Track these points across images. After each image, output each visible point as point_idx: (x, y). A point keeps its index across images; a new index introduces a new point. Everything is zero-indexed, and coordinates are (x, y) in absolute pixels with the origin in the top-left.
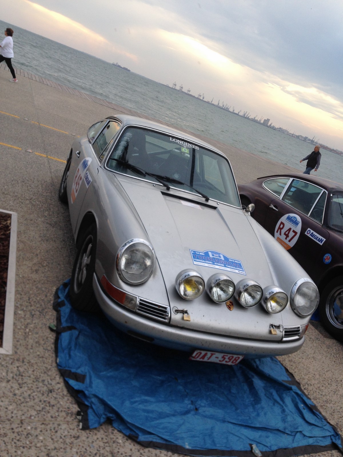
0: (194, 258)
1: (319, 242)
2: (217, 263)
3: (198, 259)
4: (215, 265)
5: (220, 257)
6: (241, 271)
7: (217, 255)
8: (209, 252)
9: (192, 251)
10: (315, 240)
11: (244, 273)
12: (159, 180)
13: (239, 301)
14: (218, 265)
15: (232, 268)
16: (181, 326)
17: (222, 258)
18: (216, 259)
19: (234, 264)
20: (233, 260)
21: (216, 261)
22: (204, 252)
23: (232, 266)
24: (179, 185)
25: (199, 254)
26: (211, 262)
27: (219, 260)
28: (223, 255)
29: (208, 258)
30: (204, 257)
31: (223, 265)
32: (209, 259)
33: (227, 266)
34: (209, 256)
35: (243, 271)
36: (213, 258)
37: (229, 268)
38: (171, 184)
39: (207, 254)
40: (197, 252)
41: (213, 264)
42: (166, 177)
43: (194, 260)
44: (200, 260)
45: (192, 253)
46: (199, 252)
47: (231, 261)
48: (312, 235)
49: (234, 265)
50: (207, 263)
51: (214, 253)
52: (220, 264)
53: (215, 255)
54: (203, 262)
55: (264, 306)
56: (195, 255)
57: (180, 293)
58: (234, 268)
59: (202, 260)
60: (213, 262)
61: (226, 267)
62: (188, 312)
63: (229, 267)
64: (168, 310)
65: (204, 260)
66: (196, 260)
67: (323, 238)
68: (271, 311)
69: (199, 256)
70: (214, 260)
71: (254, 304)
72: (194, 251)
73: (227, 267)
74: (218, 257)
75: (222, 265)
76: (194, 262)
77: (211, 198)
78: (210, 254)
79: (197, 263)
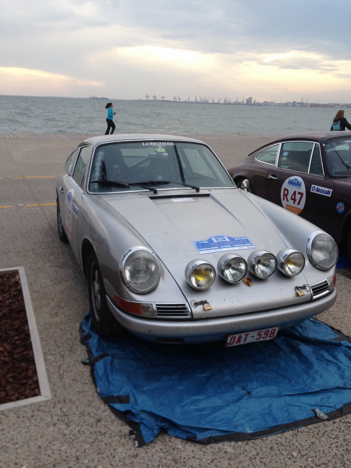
0: (198, 248)
1: (327, 194)
2: (223, 246)
3: (202, 248)
4: (222, 248)
5: (225, 239)
6: (250, 245)
7: (222, 239)
8: (212, 238)
9: (194, 242)
10: (322, 194)
11: (254, 247)
12: (144, 187)
13: (256, 275)
14: (224, 248)
15: (240, 246)
16: (205, 317)
17: (227, 240)
18: (221, 243)
19: (241, 241)
20: (239, 238)
21: (221, 245)
22: (207, 240)
23: (239, 244)
24: (166, 185)
25: (203, 243)
26: (216, 247)
27: (224, 243)
28: (227, 237)
29: (212, 244)
30: (209, 244)
31: (230, 246)
32: (214, 245)
33: (234, 245)
34: (213, 242)
35: (252, 245)
36: (218, 242)
37: (236, 247)
38: (158, 186)
39: (210, 241)
40: (200, 242)
41: (219, 248)
42: (150, 181)
43: (199, 250)
44: (205, 249)
45: (196, 245)
46: (202, 242)
47: (236, 240)
48: (318, 190)
49: (241, 243)
50: (213, 249)
51: (218, 238)
52: (226, 246)
53: (219, 239)
54: (209, 250)
55: (283, 271)
56: (199, 246)
57: (193, 285)
58: (242, 245)
59: (207, 248)
60: (219, 247)
61: (233, 247)
62: (208, 301)
63: (237, 245)
64: (187, 306)
65: (209, 247)
66: (201, 250)
67: (330, 190)
68: (291, 274)
69: (203, 245)
70: (219, 244)
71: (272, 272)
72: (197, 242)
73: (235, 247)
74: (222, 240)
75: (228, 246)
76: (200, 252)
77: (201, 187)
78: (214, 240)
79: (203, 252)
